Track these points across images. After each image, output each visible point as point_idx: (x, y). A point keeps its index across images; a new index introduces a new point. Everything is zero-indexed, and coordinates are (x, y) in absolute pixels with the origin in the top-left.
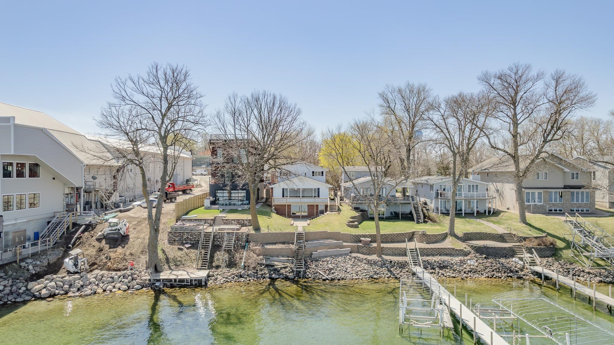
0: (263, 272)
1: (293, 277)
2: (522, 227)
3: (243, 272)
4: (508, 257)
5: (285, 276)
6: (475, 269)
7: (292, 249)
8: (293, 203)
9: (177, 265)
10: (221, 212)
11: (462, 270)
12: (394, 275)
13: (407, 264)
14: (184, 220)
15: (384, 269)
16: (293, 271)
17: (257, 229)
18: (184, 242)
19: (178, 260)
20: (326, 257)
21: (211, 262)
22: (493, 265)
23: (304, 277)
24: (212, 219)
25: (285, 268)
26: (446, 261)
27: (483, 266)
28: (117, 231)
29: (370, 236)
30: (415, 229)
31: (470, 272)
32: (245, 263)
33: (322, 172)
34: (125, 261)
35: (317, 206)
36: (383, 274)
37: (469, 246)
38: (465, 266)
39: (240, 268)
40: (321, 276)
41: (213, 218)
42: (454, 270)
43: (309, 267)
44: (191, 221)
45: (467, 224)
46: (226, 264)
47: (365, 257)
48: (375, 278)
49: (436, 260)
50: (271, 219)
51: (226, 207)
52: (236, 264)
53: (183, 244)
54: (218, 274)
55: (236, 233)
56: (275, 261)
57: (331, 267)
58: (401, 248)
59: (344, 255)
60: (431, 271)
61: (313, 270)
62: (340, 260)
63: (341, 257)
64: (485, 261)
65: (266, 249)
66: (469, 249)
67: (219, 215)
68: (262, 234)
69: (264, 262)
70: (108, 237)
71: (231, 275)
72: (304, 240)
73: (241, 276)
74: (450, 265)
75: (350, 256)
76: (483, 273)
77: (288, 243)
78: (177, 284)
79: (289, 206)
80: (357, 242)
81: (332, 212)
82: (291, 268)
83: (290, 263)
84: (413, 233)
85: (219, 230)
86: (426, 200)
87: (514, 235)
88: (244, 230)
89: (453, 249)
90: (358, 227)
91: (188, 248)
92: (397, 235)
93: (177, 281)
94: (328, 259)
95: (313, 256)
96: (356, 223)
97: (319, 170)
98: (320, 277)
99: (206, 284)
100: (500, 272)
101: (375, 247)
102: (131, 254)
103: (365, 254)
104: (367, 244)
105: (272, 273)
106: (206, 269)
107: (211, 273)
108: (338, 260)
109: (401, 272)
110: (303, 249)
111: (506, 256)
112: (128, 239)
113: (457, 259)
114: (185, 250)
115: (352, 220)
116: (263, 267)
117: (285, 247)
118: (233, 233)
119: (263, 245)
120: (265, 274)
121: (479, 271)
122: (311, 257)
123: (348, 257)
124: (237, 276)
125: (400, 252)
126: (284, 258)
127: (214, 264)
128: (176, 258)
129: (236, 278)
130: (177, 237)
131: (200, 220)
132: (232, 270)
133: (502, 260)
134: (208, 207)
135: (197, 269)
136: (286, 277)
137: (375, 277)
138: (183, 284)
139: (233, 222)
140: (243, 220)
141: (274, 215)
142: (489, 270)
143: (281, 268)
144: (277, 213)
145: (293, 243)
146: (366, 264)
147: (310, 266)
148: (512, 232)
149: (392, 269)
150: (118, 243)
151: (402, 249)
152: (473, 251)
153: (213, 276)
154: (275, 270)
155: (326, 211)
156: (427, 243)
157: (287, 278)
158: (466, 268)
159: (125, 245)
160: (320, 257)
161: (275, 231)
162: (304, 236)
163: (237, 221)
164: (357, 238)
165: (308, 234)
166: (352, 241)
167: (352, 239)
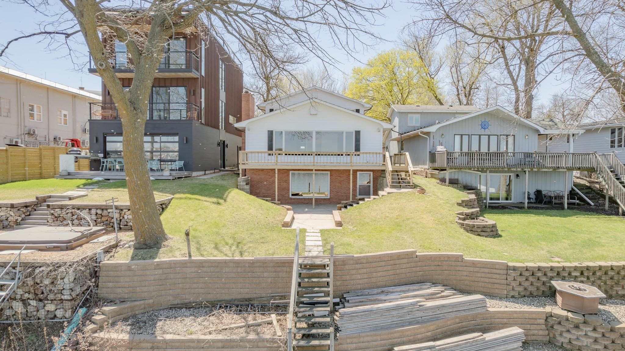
17: (149, 243)
35: (355, 173)
67: (68, 193)
77: (264, 309)
79: (285, 173)
80: (535, 296)
81: (399, 187)
90: (500, 235)
96: (487, 220)
134: (69, 174)
139: (84, 214)
144: (252, 192)
145: (281, 309)
155: (377, 189)
161: (215, 252)
162: (331, 275)
163: (99, 212)
164: (531, 279)
165: (347, 267)
166: (512, 293)
167: (514, 284)
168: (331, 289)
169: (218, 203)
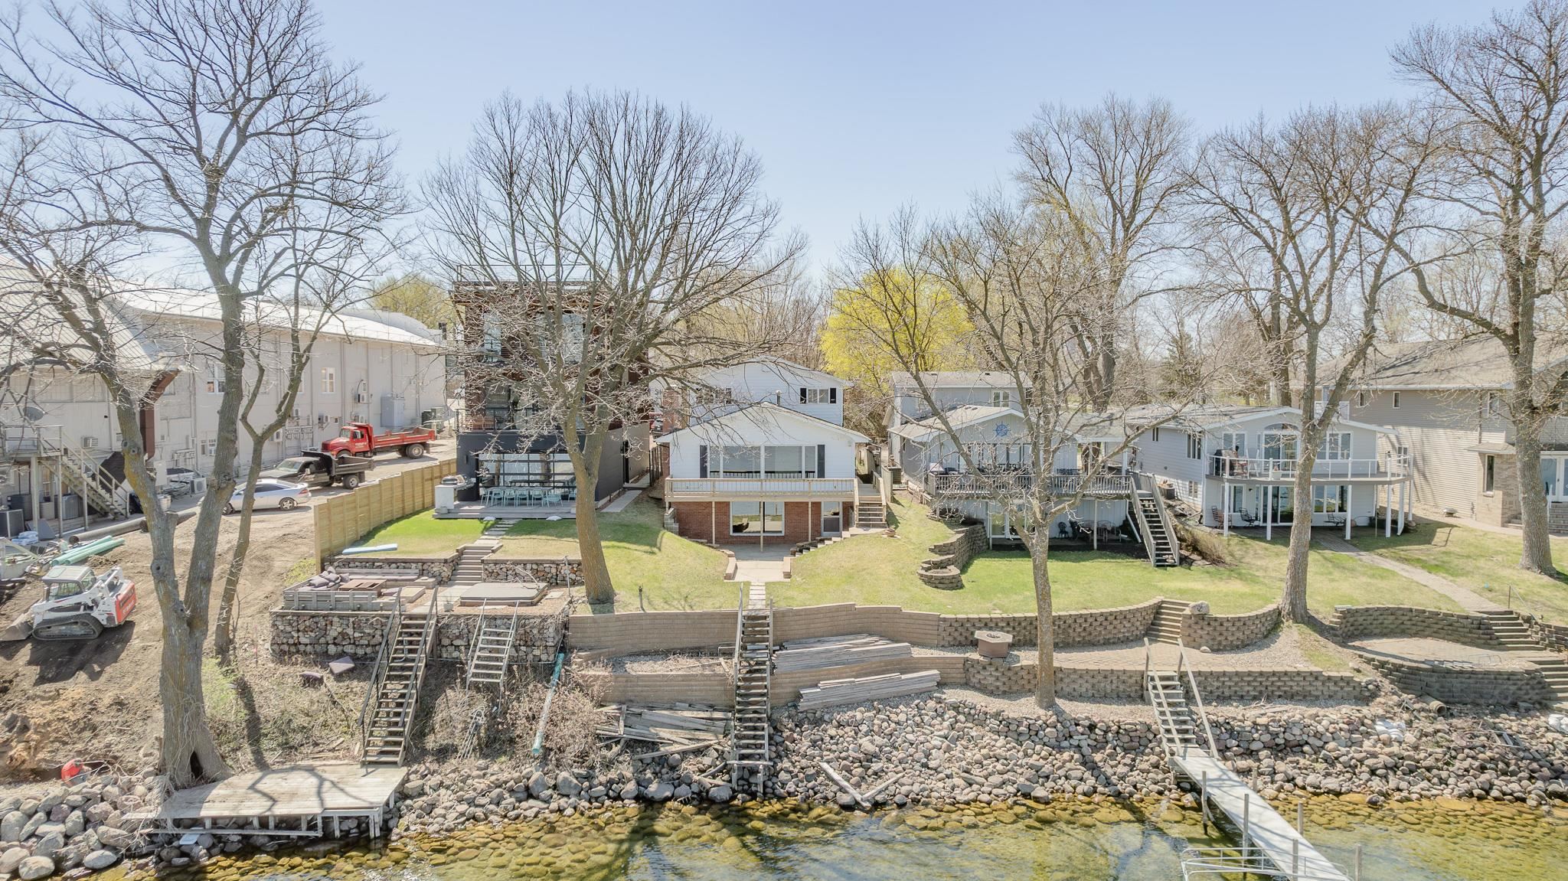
0: (613, 774)
1: (725, 794)
2: (1543, 586)
3: (537, 775)
4: (1527, 710)
5: (695, 788)
6: (1410, 758)
7: (723, 678)
8: (737, 494)
9: (288, 748)
10: (486, 529)
11: (1361, 762)
12: (1108, 783)
13: (1151, 736)
14: (347, 563)
15: (1066, 755)
16: (726, 769)
17: (602, 598)
18: (332, 649)
19: (294, 725)
20: (852, 705)
21: (420, 732)
22: (1476, 742)
23: (770, 794)
24: (446, 561)
25: (698, 752)
26: (1294, 723)
27: (1438, 744)
28: (81, 611)
29: (1010, 624)
30: (1161, 590)
31: (1394, 768)
32: (547, 738)
33: (833, 391)
34: (87, 734)
35: (817, 506)
36: (1067, 778)
37: (1369, 661)
38: (1367, 744)
39: (527, 756)
40: (835, 788)
41: (450, 554)
42: (1331, 762)
43: (787, 749)
44: (373, 566)
45: (1337, 574)
46: (475, 741)
47: (994, 704)
48: (1037, 800)
49: (1259, 721)
50: (659, 556)
51: (510, 509)
52: (512, 741)
53: (324, 658)
54: (441, 784)
55: (519, 618)
56: (663, 725)
57: (871, 748)
58: (1124, 672)
59: (918, 695)
60: (1242, 764)
61: (804, 762)
62: (902, 717)
63: (907, 705)
64: (1441, 724)
65: (629, 679)
66: (1368, 676)
67: (479, 543)
68: (619, 618)
69: (621, 730)
70: (44, 634)
71: (489, 789)
72: (770, 643)
73: (530, 794)
74: (1311, 740)
75: (939, 701)
76: (1444, 774)
77: (714, 654)
78: (272, 838)
79: (724, 507)
80: (960, 644)
81: (868, 526)
82: (721, 755)
83: (716, 735)
84: (1158, 610)
85: (463, 604)
86: (1171, 481)
87: (1528, 620)
88: (556, 603)
89: (1316, 676)
90: (962, 587)
91: (339, 677)
92: (1102, 619)
93: (272, 824)
94: (859, 716)
95: (803, 705)
96: (954, 570)
97: (823, 383)
98: (830, 795)
99: (386, 830)
100: (1513, 774)
101: (1030, 669)
102: (120, 704)
103: (991, 694)
104: (998, 655)
105: (649, 774)
106: (395, 763)
107: (415, 783)
108: (893, 717)
109: (1132, 768)
110: (763, 679)
111: (1514, 705)
112: (126, 640)
113: (1334, 716)
114: (330, 683)
115: (937, 558)
116: (616, 749)
117: (698, 671)
118: (509, 618)
119: (616, 661)
120: (622, 780)
121: (1429, 769)
122: (795, 706)
123: (931, 704)
124: (511, 791)
125: (1122, 687)
126: (695, 714)
127: (431, 742)
128: (286, 717)
129: (510, 800)
130: (305, 631)
131: (405, 561)
132: (496, 767)
133: (1509, 722)
134: (449, 511)
135: (364, 764)
136: (699, 793)
137: (1040, 792)
138: (294, 834)
139: (519, 569)
140: (557, 564)
141: (670, 540)
142: (1466, 764)
143: (684, 754)
144: (682, 533)
145: (729, 654)
146: (998, 733)
147: (791, 746)
148: (1513, 608)
149: (1098, 757)
150: (79, 658)
151: (1130, 674)
152: (1387, 685)
153: (422, 793)
154: (663, 760)
155: (847, 524)
156: (1213, 651)
157: (703, 800)
158: (1374, 755)
159: (103, 666)
160: (828, 708)
161: (667, 607)
162: (771, 625)
163: (535, 567)
164: (960, 629)
165: (786, 619)
166: (942, 643)
167: (944, 634)
168: (770, 636)
169: (653, 553)
